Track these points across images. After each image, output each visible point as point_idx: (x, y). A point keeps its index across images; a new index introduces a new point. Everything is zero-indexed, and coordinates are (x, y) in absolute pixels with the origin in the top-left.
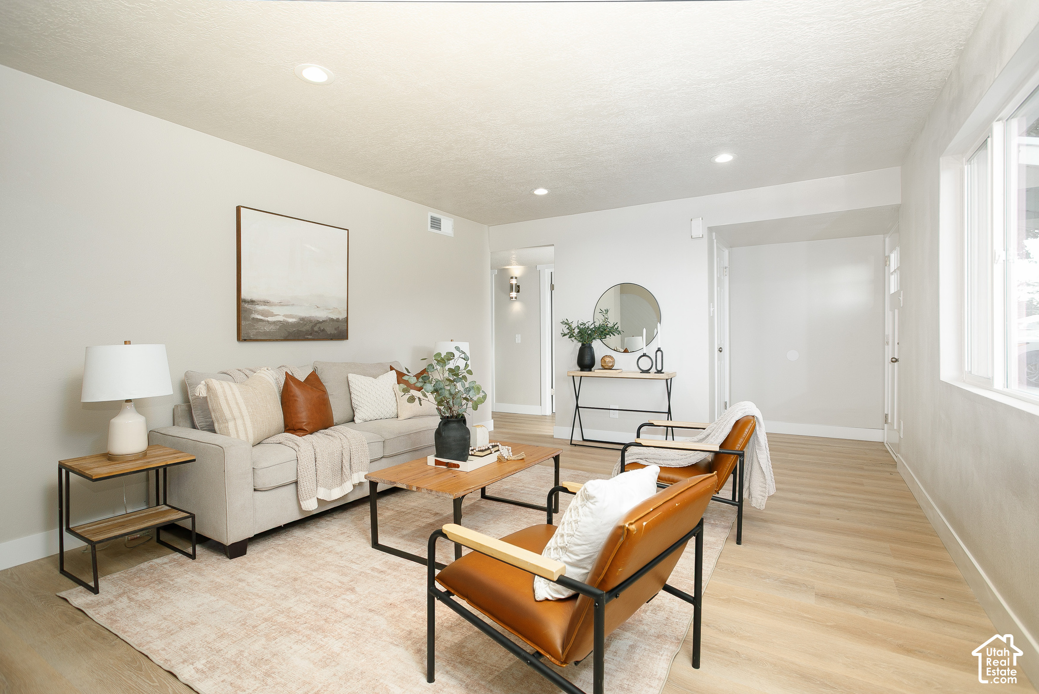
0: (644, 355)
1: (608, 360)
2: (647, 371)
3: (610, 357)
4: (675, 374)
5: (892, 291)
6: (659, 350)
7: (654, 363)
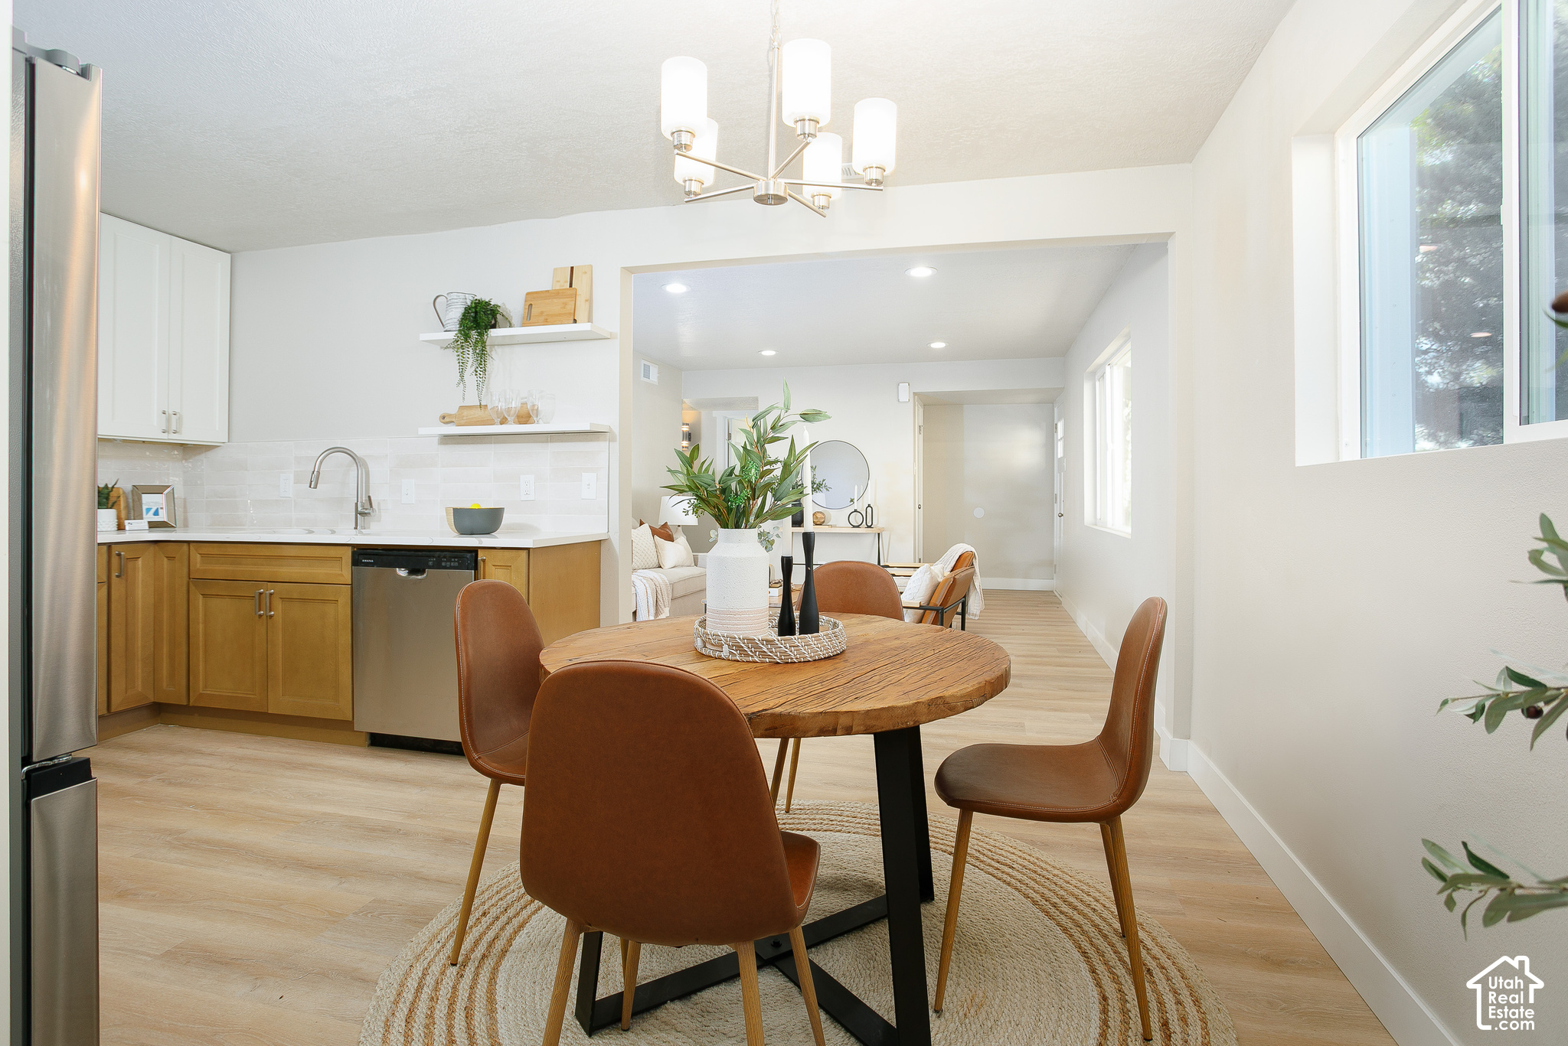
0: (856, 511)
1: (819, 515)
2: (858, 527)
3: (821, 513)
4: (883, 529)
5: (1059, 456)
6: (869, 506)
7: (864, 518)
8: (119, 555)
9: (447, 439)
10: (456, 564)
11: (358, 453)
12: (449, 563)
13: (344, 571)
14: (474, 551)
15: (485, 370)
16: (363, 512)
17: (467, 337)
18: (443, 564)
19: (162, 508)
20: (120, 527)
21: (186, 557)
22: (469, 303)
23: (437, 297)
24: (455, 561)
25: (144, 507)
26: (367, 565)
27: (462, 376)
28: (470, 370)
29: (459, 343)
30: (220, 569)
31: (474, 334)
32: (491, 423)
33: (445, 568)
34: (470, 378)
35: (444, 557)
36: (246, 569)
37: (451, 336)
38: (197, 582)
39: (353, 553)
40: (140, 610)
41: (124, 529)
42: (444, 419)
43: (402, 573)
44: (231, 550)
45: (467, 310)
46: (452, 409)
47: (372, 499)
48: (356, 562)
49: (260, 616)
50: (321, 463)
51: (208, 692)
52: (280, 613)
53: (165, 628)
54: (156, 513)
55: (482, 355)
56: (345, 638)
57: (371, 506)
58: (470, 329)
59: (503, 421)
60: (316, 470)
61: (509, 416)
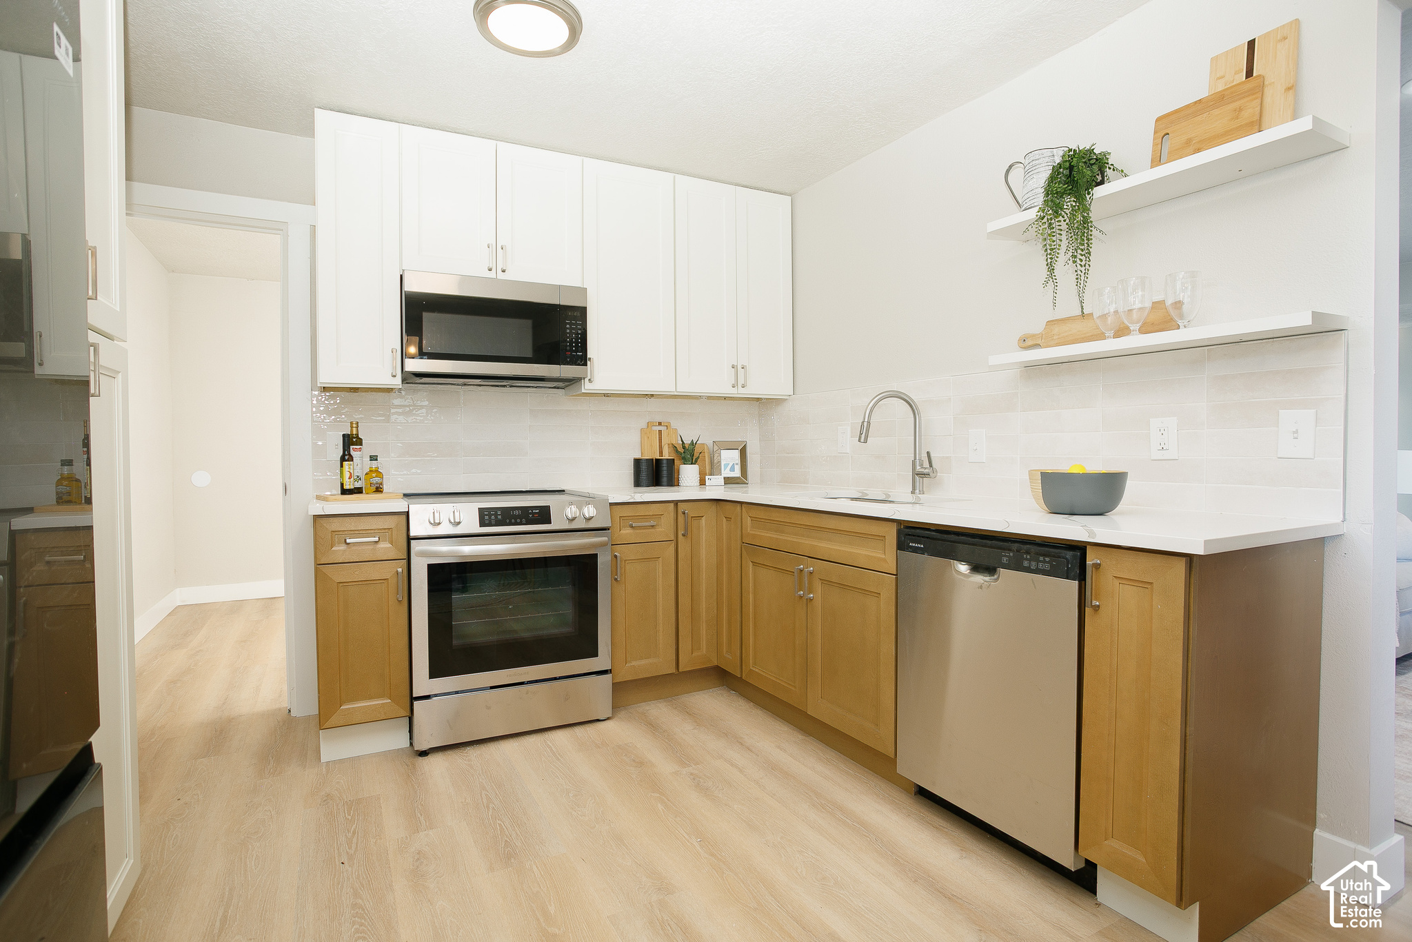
8: (684, 513)
9: (1032, 370)
10: (1047, 567)
11: (915, 397)
12: (1034, 564)
13: (885, 555)
14: (1079, 549)
15: (1089, 253)
16: (923, 473)
17: (1057, 209)
18: (1026, 564)
19: (737, 464)
20: (702, 482)
21: (739, 518)
22: (1058, 160)
23: (1011, 167)
24: (1044, 562)
25: (723, 463)
26: (915, 550)
27: (1051, 269)
28: (1062, 258)
29: (1045, 220)
30: (766, 536)
31: (1069, 202)
32: (1101, 336)
33: (1028, 570)
34: (1065, 270)
35: (1028, 552)
36: (788, 539)
37: (1032, 214)
38: (750, 547)
39: (899, 532)
40: (704, 570)
41: (705, 485)
42: (1027, 343)
43: (963, 568)
44: (775, 515)
45: (1056, 171)
46: (1037, 327)
47: (932, 455)
48: (901, 546)
49: (801, 597)
50: (871, 411)
51: (757, 670)
52: (820, 596)
53: (724, 592)
54: (732, 469)
55: (1082, 230)
56: (888, 648)
57: (931, 465)
58: (1061, 195)
59: (1121, 332)
60: (866, 420)
61: (1131, 323)
